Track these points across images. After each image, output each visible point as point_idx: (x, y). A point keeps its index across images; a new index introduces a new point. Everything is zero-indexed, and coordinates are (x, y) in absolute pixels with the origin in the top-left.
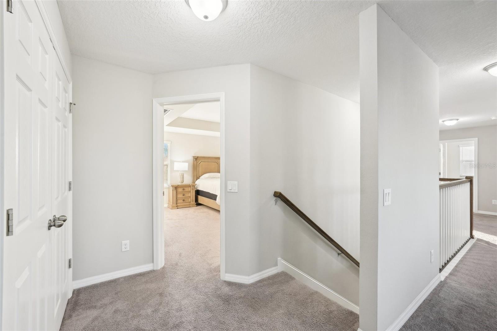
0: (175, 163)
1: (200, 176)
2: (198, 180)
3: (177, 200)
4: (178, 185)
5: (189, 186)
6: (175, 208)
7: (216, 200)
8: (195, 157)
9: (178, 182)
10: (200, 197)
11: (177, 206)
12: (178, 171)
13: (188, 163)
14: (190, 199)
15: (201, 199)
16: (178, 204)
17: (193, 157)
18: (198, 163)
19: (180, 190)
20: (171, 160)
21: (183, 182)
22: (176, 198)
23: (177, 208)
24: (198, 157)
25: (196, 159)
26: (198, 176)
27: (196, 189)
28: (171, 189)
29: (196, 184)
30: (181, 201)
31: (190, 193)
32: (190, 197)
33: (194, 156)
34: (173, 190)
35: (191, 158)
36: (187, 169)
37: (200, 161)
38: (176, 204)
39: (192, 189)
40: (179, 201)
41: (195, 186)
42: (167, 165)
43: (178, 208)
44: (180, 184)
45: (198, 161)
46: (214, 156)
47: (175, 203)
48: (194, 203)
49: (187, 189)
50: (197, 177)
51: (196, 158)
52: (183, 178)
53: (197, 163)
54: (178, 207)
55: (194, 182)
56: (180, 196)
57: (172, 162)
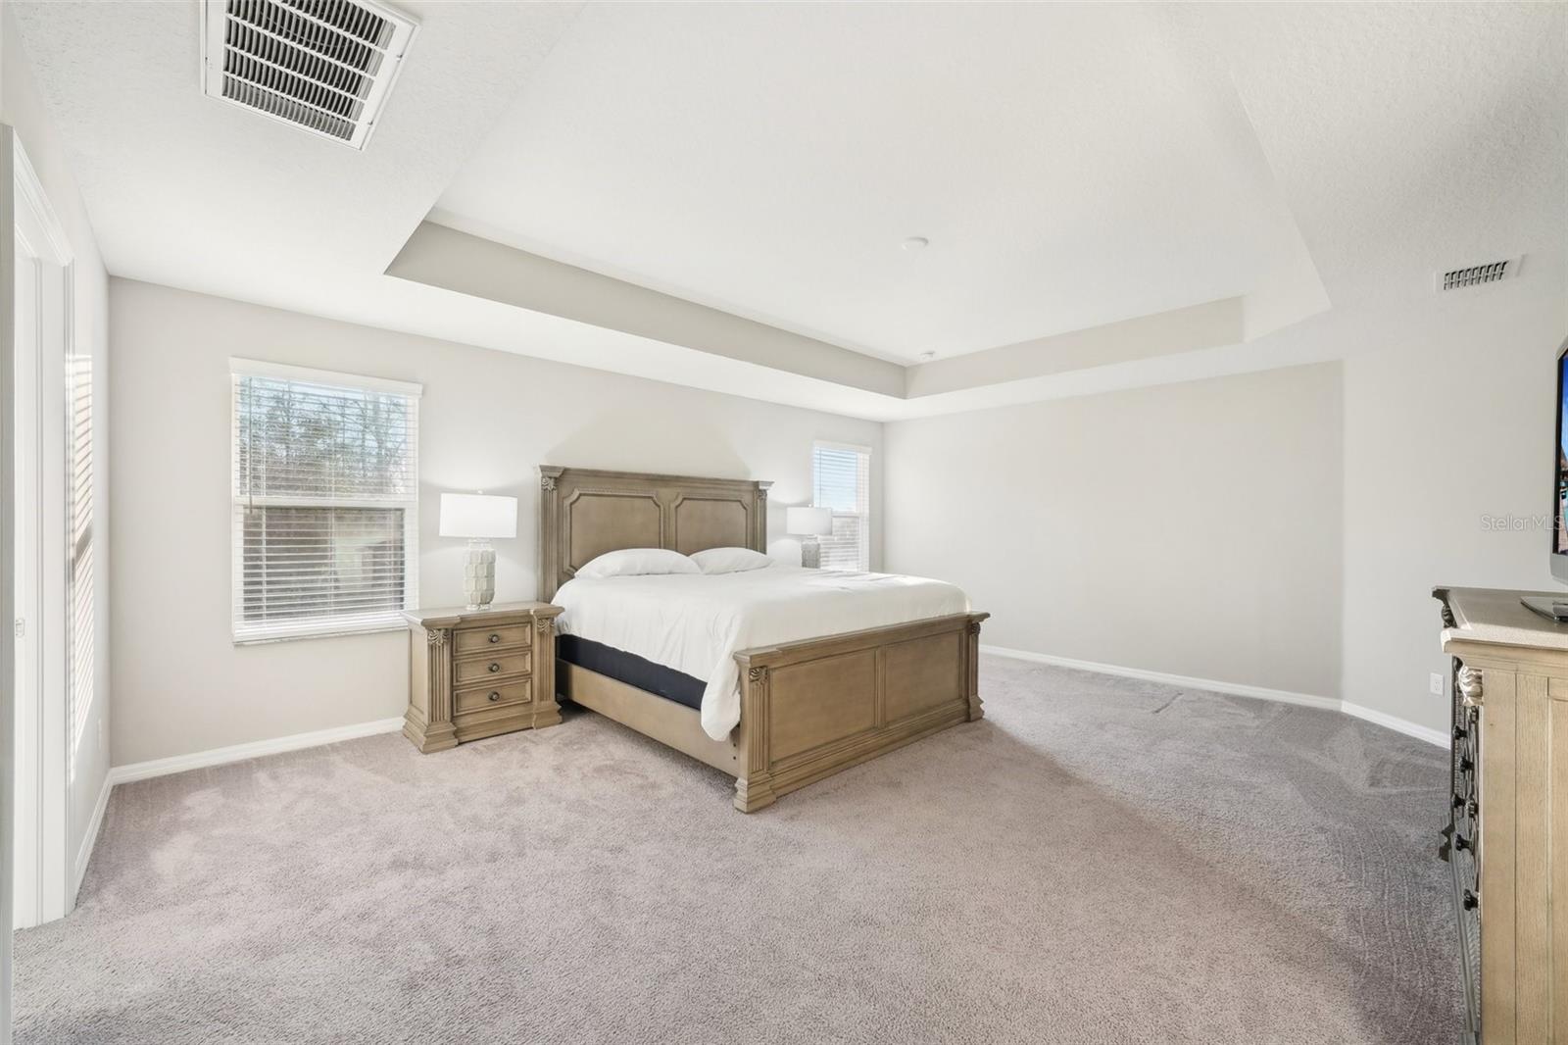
0: (444, 497)
1: (576, 562)
2: (568, 587)
3: (455, 699)
4: (463, 619)
5: (523, 620)
6: (446, 743)
7: (697, 707)
8: (553, 469)
9: (461, 602)
10: (577, 672)
11: (456, 734)
12: (461, 541)
13: (515, 500)
14: (528, 686)
15: (587, 684)
16: (464, 722)
17: (544, 469)
18: (567, 502)
19: (473, 643)
20: (420, 483)
21: (487, 598)
22: (453, 688)
23: (456, 742)
24: (566, 471)
25: (558, 479)
26: (566, 566)
27: (560, 631)
28: (422, 640)
29: (562, 609)
30: (479, 701)
31: (528, 657)
32: (528, 676)
33: (545, 463)
34: (432, 648)
35: (531, 478)
36: (512, 533)
37: (577, 493)
38: (453, 718)
39: (541, 635)
40: (468, 703)
41: (555, 619)
42: (401, 510)
43: (460, 744)
44: (471, 610)
45: (564, 491)
46: (642, 471)
47: (447, 717)
48: (551, 703)
49: (512, 637)
50: (558, 567)
51: (557, 475)
52: (490, 576)
53: (561, 500)
54: (460, 738)
55: (547, 598)
56: (472, 674)
57: (430, 494)
